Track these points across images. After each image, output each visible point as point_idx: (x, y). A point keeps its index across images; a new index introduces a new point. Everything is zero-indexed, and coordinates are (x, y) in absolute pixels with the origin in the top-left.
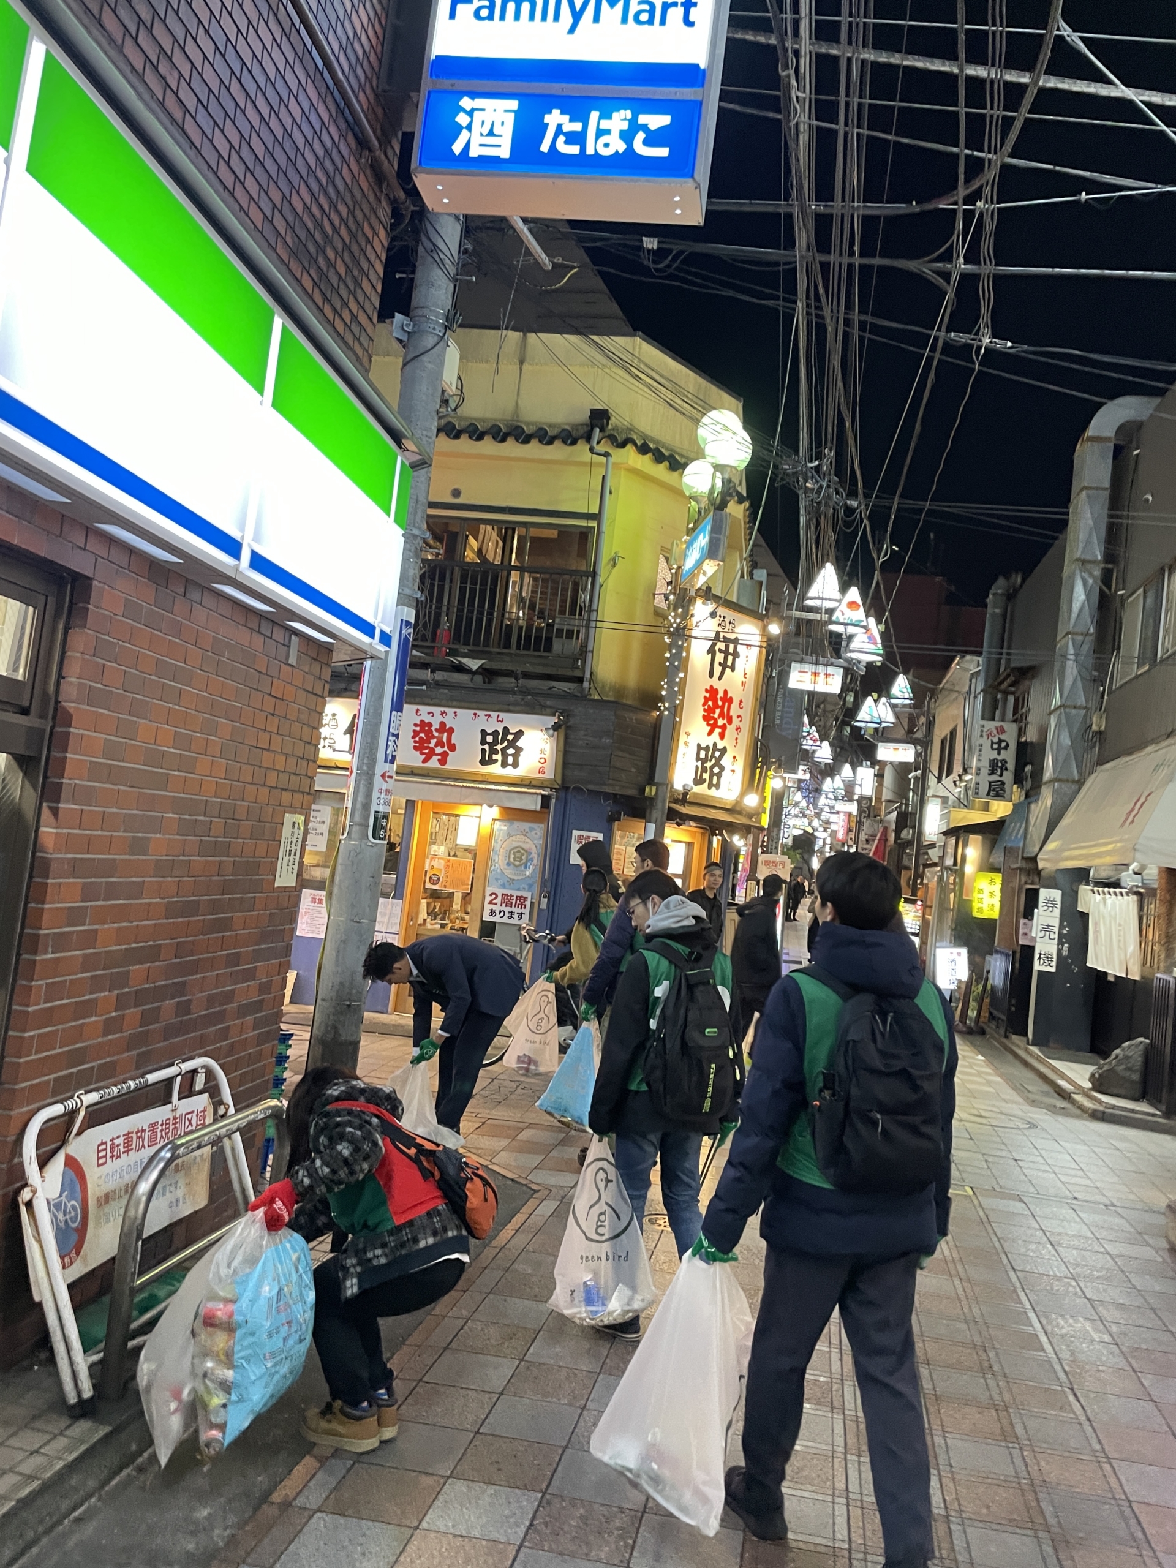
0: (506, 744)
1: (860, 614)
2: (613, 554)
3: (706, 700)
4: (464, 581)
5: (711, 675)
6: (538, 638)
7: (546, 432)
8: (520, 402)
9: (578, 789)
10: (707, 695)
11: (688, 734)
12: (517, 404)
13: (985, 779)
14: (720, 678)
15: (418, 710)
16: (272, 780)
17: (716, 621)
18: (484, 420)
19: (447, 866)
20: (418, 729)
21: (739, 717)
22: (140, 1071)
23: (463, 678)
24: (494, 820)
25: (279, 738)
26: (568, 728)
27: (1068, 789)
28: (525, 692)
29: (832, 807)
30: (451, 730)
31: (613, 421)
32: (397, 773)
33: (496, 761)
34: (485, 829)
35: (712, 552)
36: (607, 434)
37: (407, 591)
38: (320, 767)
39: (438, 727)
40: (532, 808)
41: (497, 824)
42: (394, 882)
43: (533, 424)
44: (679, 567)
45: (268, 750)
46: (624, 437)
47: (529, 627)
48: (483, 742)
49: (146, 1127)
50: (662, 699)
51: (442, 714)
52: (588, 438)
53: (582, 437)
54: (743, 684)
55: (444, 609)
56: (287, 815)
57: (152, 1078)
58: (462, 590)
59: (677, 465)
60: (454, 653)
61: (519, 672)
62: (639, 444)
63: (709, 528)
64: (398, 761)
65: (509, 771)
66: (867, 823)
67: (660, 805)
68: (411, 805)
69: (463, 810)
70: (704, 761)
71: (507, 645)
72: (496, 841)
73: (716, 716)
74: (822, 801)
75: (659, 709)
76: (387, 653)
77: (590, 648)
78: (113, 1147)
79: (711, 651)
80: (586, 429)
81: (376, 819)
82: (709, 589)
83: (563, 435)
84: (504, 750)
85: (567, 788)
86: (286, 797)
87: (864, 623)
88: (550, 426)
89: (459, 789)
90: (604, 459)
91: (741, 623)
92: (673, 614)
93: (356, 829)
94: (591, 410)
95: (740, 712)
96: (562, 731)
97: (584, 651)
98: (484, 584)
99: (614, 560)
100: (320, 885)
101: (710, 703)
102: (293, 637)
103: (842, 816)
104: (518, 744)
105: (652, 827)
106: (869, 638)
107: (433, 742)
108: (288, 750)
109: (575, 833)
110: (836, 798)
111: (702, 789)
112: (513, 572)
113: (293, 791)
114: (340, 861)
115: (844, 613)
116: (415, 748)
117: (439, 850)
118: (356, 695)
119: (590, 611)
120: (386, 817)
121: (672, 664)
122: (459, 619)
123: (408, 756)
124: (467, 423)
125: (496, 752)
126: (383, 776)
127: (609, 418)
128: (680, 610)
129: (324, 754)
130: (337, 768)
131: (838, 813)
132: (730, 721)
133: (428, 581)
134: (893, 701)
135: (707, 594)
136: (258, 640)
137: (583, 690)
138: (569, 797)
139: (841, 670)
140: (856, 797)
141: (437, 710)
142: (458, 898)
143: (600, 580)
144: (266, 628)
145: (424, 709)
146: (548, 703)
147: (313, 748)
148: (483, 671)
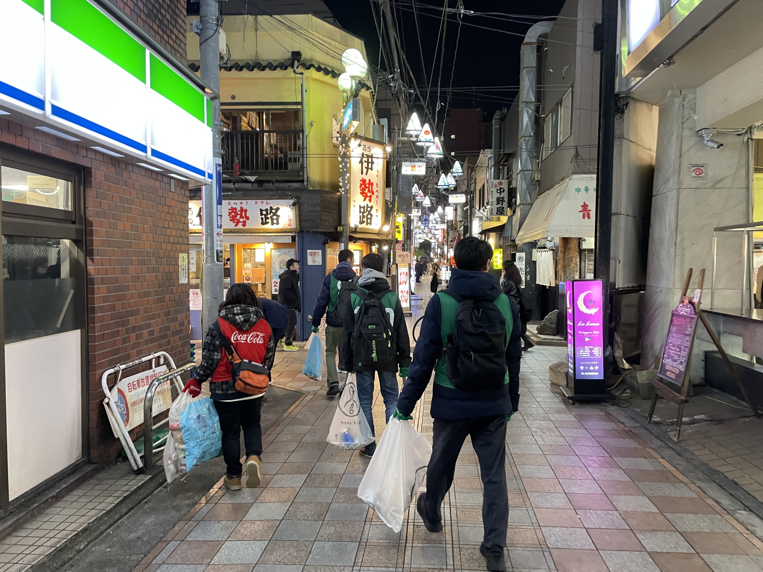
0: (272, 214)
1: (430, 136)
2: (310, 121)
3: (361, 185)
4: (242, 139)
5: (362, 173)
6: (281, 163)
7: (272, 64)
8: (258, 50)
9: (308, 232)
10: (361, 183)
11: (354, 201)
12: (257, 52)
13: (495, 207)
14: (366, 174)
15: (229, 203)
16: (172, 240)
17: (362, 147)
18: (242, 61)
19: (253, 272)
20: (230, 211)
21: (377, 191)
22: (139, 357)
23: (248, 186)
24: (271, 249)
25: (172, 223)
26: (299, 204)
27: (526, 208)
28: (278, 189)
29: (435, 227)
30: (246, 211)
31: (303, 56)
32: (224, 232)
33: (268, 222)
34: (268, 253)
35: (355, 116)
36: (301, 63)
37: (217, 151)
38: (191, 233)
39: (240, 209)
40: (288, 242)
41: (273, 251)
42: (229, 282)
43: (265, 60)
44: (341, 124)
45: (168, 228)
46: (309, 64)
47: (276, 159)
48: (262, 214)
49: (144, 378)
50: (341, 187)
51: (241, 203)
52: (292, 66)
53: (289, 66)
54: (377, 176)
55: (235, 155)
56: (180, 254)
57: (144, 359)
58: (243, 144)
59: (335, 74)
60: (242, 174)
61: (274, 180)
62: (316, 66)
63: (351, 106)
64: (223, 227)
65: (275, 227)
66: (451, 233)
67: (345, 234)
68: (232, 246)
69: (256, 246)
70: (363, 213)
71: (267, 168)
72: (273, 258)
73: (366, 192)
74: (431, 225)
75: (339, 192)
76: (212, 182)
77: (305, 166)
78: (133, 385)
79: (361, 162)
80: (291, 61)
81: (217, 253)
82: (356, 133)
83: (280, 65)
84: (271, 217)
85: (303, 231)
86: (178, 246)
87: (433, 141)
88: (274, 61)
89: (253, 237)
90: (301, 76)
91: (374, 147)
92: (341, 147)
93: (209, 258)
94: (292, 52)
95: (377, 189)
96: (297, 206)
97: (302, 168)
98: (252, 139)
99: (311, 123)
100: (196, 287)
101: (363, 186)
102: (171, 180)
103: (440, 231)
104: (278, 214)
105: (342, 245)
106: (436, 147)
107: (238, 217)
108: (176, 227)
109: (309, 251)
110: (437, 223)
111: (364, 226)
112: (265, 134)
113: (181, 244)
114: (204, 273)
115: (423, 137)
116: (231, 220)
117: (248, 265)
118: (200, 198)
119: (303, 149)
120: (221, 252)
121: (343, 170)
122: (243, 159)
123: (228, 224)
124: (234, 63)
125: (268, 218)
126: (218, 234)
127: (301, 55)
128: (344, 145)
129: (191, 227)
130: (196, 233)
131: (438, 230)
132: (373, 194)
133: (226, 141)
134: (454, 174)
135: (356, 136)
136: (158, 184)
137: (304, 186)
138: (304, 235)
139: (425, 163)
140: (446, 221)
141: (238, 202)
142: (260, 286)
143: (306, 133)
144: (160, 177)
145: (232, 202)
146: (289, 193)
147: (186, 226)
148: (257, 181)
